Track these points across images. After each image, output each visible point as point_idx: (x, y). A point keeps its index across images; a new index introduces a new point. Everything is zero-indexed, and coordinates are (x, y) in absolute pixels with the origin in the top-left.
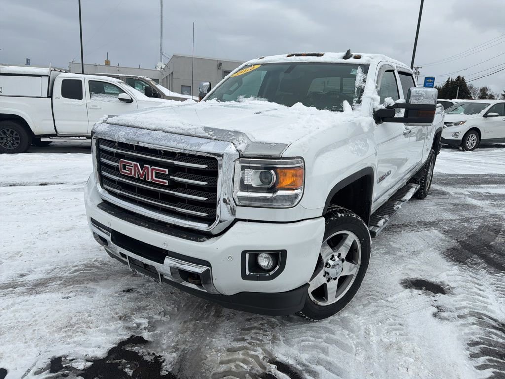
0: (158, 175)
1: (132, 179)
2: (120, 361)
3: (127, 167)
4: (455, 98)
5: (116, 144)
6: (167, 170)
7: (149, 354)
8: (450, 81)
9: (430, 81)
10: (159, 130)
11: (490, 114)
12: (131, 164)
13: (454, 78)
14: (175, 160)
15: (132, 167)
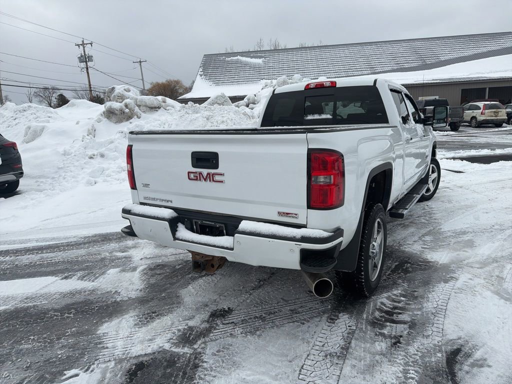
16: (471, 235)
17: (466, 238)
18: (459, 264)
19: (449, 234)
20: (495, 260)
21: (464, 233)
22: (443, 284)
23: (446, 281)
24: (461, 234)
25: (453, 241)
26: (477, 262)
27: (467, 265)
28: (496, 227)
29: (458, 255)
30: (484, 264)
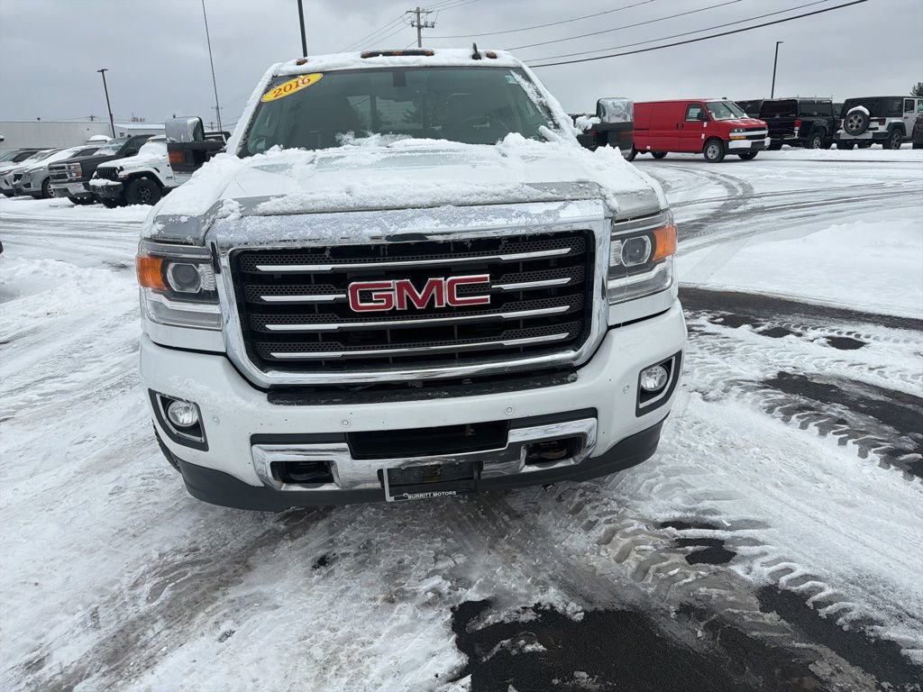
0: (463, 290)
1: (394, 314)
2: (499, 646)
3: (374, 294)
5: (327, 254)
6: (488, 275)
7: (518, 612)
10: (444, 204)
12: (389, 285)
14: (502, 253)
15: (392, 290)
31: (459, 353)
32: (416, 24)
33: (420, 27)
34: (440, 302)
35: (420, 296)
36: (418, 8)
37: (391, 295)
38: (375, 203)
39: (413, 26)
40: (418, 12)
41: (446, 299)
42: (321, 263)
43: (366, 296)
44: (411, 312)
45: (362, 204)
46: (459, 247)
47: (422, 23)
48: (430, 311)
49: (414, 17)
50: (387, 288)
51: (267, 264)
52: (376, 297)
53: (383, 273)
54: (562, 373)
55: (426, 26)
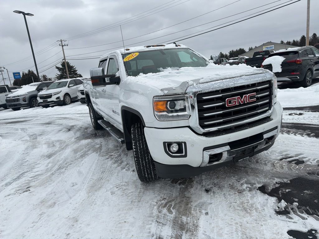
2: (280, 192)
4: (33, 83)
5: (220, 92)
6: (255, 93)
8: (24, 73)
9: (17, 74)
11: (70, 85)
12: (235, 98)
13: (27, 72)
16: (77, 157)
17: (79, 154)
18: (76, 142)
19: (89, 152)
20: (63, 149)
21: (82, 156)
22: (78, 136)
23: (78, 137)
24: (83, 155)
25: (85, 149)
26: (70, 145)
27: (73, 143)
28: (64, 170)
29: (79, 144)
30: (67, 146)
31: (248, 116)
32: (61, 45)
33: (63, 46)
34: (246, 102)
35: (242, 100)
36: (61, 40)
37: (236, 101)
38: (228, 77)
39: (60, 45)
40: (61, 41)
41: (248, 101)
42: (219, 94)
43: (230, 102)
44: (240, 105)
45: (225, 78)
46: (248, 86)
47: (63, 45)
48: (244, 104)
49: (60, 43)
50: (235, 99)
51: (205, 97)
52: (233, 102)
53: (231, 96)
54: (268, 119)
55: (65, 46)
